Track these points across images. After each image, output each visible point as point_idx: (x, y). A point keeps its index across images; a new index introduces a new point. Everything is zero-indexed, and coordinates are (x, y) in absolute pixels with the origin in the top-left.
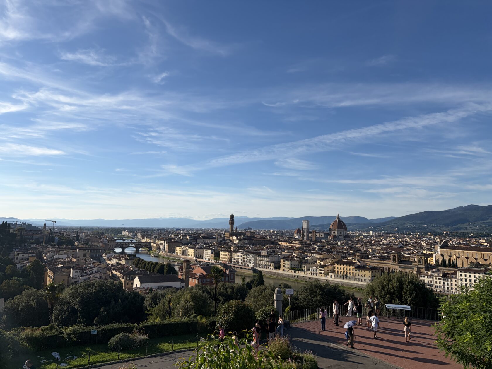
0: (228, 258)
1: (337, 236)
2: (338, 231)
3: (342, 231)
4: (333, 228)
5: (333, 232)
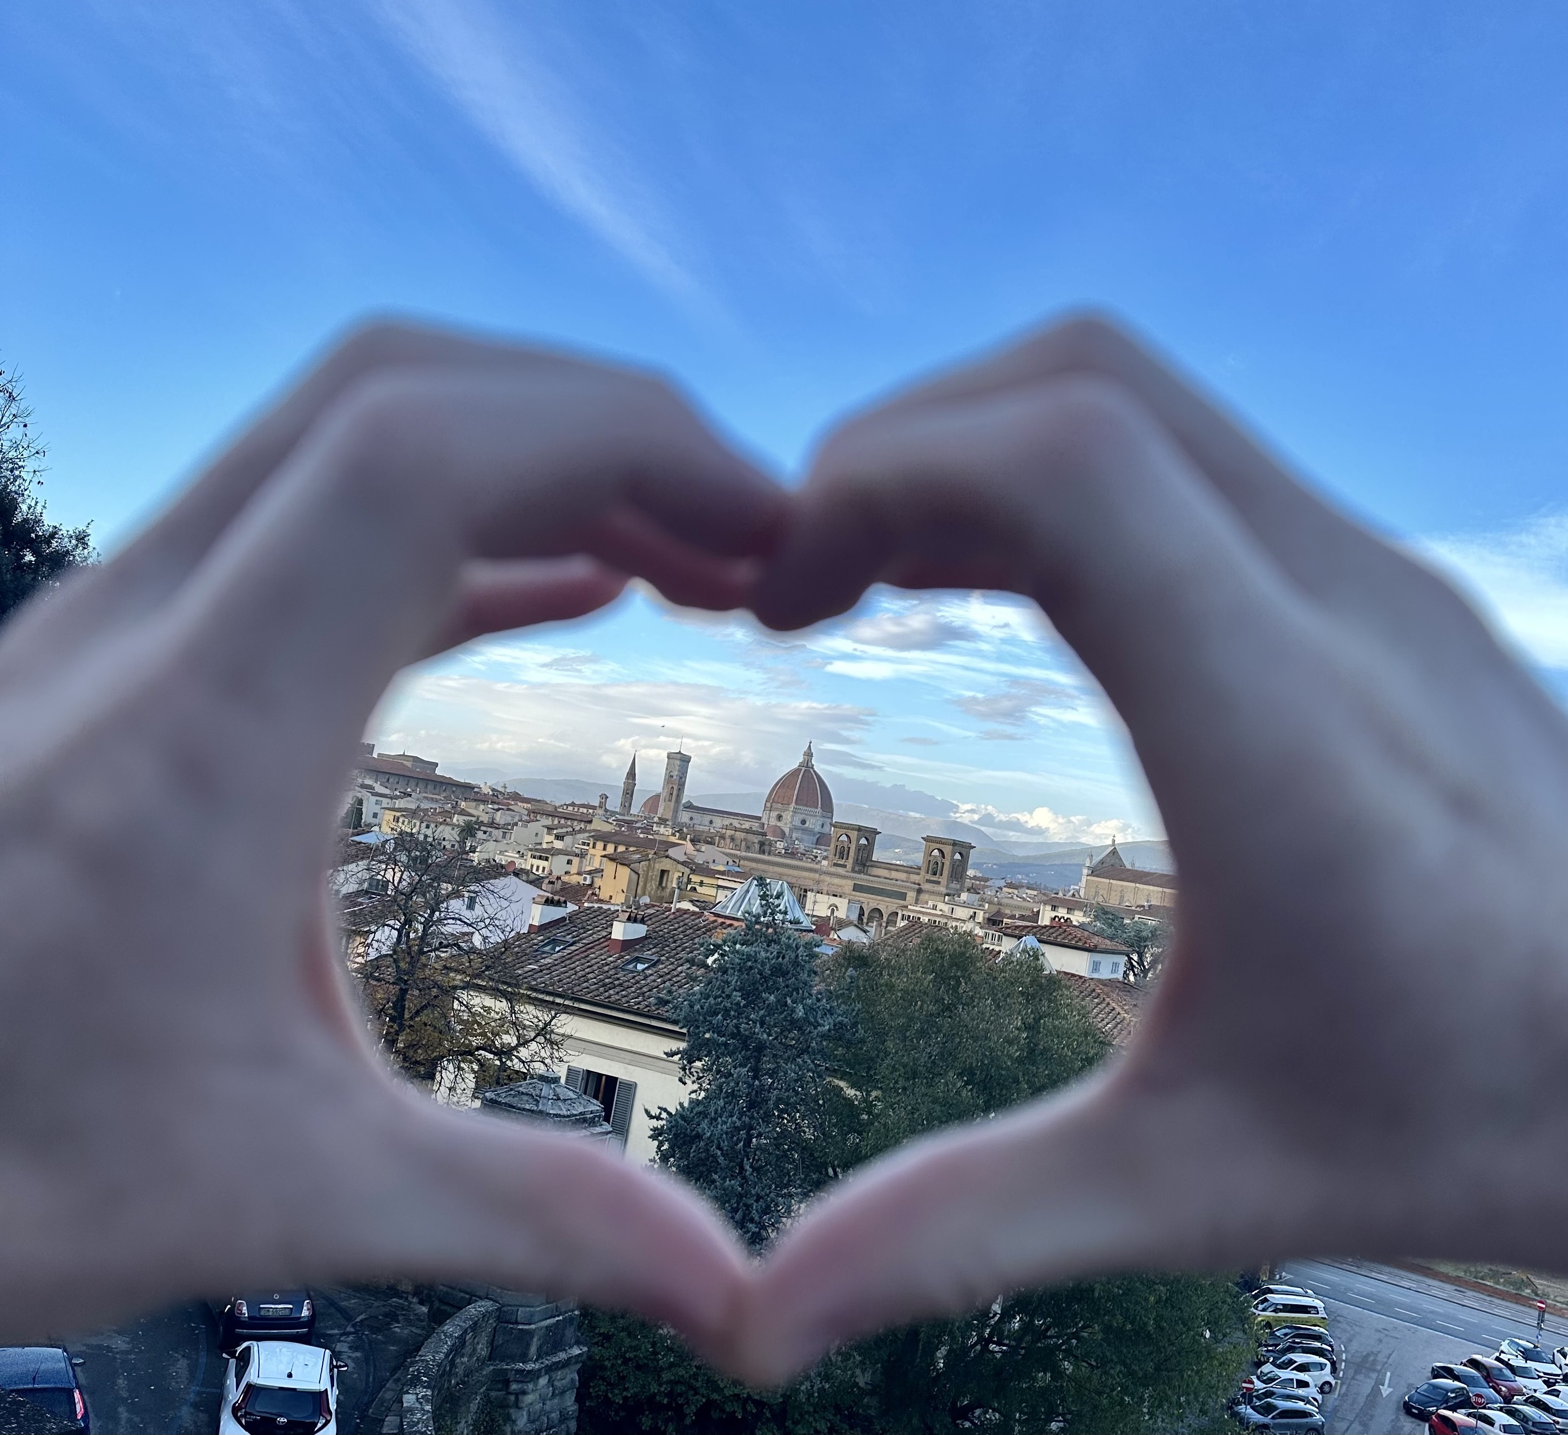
1: (787, 831)
2: (795, 812)
3: (811, 815)
4: (780, 801)
5: (777, 813)
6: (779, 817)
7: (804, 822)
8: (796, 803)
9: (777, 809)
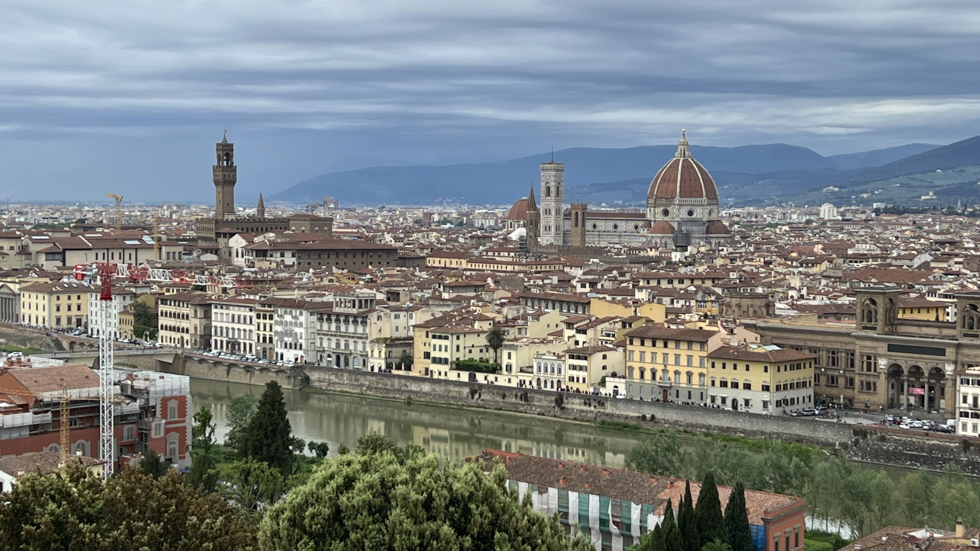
0: (196, 328)
1: (675, 225)
2: (680, 205)
3: (697, 205)
4: (663, 196)
5: (662, 209)
6: (666, 213)
7: (690, 213)
8: (681, 196)
9: (662, 205)
